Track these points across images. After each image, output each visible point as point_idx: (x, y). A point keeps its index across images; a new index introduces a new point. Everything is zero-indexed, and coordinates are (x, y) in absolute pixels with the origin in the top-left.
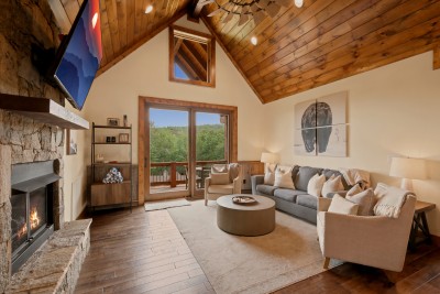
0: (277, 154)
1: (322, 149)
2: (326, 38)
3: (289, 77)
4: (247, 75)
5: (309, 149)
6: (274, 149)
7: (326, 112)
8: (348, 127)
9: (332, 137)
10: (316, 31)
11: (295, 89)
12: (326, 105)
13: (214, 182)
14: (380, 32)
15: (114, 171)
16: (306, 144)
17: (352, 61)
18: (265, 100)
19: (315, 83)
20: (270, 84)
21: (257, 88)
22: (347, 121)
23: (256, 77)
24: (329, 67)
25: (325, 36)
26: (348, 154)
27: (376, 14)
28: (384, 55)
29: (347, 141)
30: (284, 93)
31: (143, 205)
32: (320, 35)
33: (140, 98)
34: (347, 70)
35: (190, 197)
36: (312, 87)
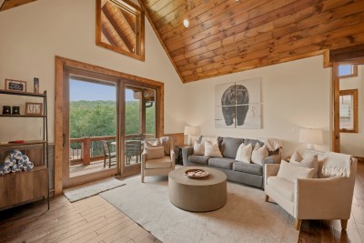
0: (198, 128)
1: (241, 122)
2: (252, 33)
3: (213, 62)
4: (172, 55)
5: (229, 122)
6: (195, 123)
7: (244, 93)
8: (262, 106)
9: (249, 114)
10: (245, 26)
11: (216, 72)
12: (244, 88)
13: (150, 157)
14: (293, 35)
15: (18, 155)
16: (226, 118)
17: (266, 55)
18: (185, 80)
19: (234, 70)
20: (192, 66)
21: (179, 68)
22: (261, 101)
23: (180, 58)
24: (247, 57)
25: (251, 31)
26: (262, 127)
27: (294, 20)
28: (291, 53)
29: (262, 117)
30: (205, 75)
31: (62, 194)
32: (247, 29)
33: (57, 58)
34: (261, 62)
35: (119, 175)
36: (230, 72)
